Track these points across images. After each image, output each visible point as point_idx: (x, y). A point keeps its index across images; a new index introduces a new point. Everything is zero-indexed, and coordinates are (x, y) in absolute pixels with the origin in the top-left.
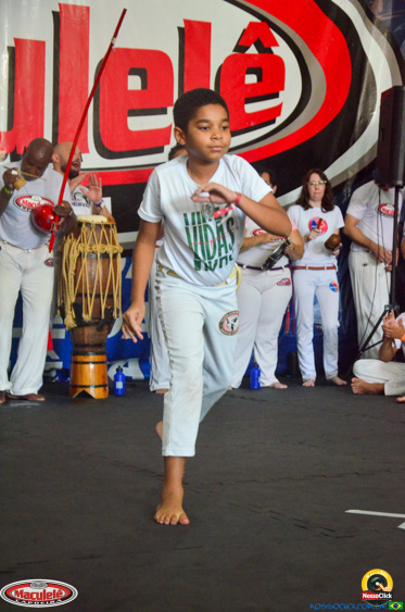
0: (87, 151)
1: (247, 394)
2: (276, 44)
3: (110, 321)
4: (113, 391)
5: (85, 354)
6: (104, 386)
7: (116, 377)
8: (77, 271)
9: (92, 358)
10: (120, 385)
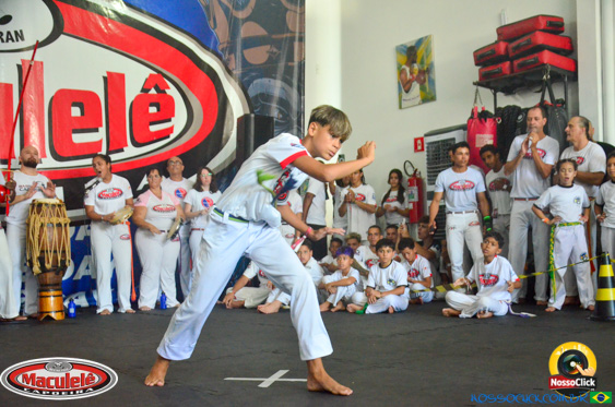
0: (45, 156)
1: (159, 312)
2: (168, 88)
3: (64, 268)
4: (68, 315)
5: (47, 290)
6: (61, 311)
7: (69, 305)
8: (40, 236)
9: (52, 293)
10: (72, 311)
